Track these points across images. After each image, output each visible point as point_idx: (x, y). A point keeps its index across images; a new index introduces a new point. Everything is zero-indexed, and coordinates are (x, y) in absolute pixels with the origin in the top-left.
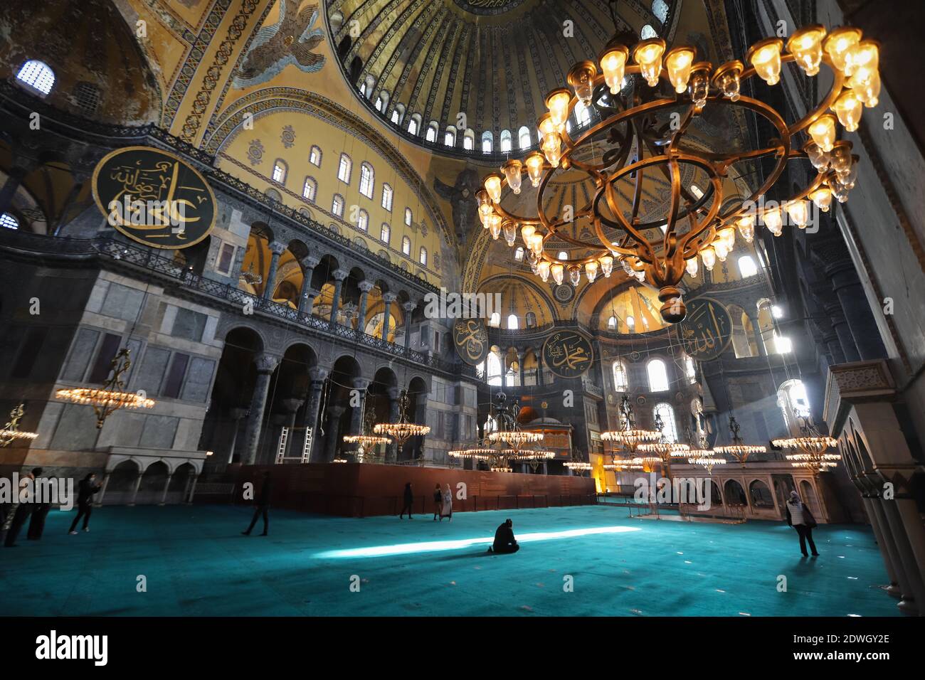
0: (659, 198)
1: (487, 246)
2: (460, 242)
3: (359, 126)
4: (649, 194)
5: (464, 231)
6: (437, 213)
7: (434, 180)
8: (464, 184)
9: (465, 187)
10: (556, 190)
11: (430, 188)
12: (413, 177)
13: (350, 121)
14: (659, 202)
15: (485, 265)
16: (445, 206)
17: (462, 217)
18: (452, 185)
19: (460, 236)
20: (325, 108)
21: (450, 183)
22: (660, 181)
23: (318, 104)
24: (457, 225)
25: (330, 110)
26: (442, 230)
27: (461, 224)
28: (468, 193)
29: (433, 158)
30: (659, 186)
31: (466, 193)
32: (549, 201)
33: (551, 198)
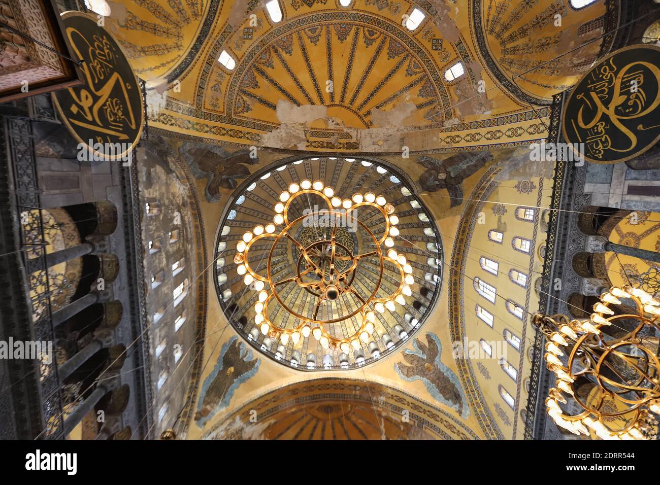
0: (273, 54)
1: (470, 126)
2: (491, 158)
3: (455, 289)
4: (283, 61)
5: (476, 158)
6: (480, 192)
7: (454, 208)
8: (437, 182)
9: (439, 180)
10: (369, 113)
11: (463, 208)
12: (465, 227)
13: (455, 298)
14: (274, 47)
15: (495, 112)
16: (468, 186)
17: (464, 167)
18: (445, 190)
19: (484, 160)
20: (457, 322)
21: (445, 194)
22: (267, 77)
23: (457, 330)
24: (475, 168)
25: (456, 318)
26: (492, 179)
27: (472, 163)
28: (440, 174)
29: (439, 218)
30: (269, 71)
31: (442, 176)
32: (381, 106)
33: (377, 107)
